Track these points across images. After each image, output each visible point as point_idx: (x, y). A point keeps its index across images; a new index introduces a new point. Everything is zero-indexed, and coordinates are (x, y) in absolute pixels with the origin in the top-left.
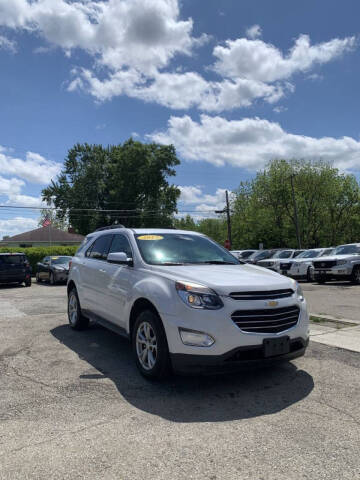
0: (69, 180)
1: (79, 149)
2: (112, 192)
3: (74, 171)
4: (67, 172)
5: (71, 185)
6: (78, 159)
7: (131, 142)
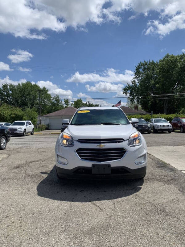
0: (137, 82)
1: (141, 65)
2: (157, 85)
3: (139, 76)
4: (136, 78)
5: (138, 84)
6: (141, 70)
7: (168, 56)
